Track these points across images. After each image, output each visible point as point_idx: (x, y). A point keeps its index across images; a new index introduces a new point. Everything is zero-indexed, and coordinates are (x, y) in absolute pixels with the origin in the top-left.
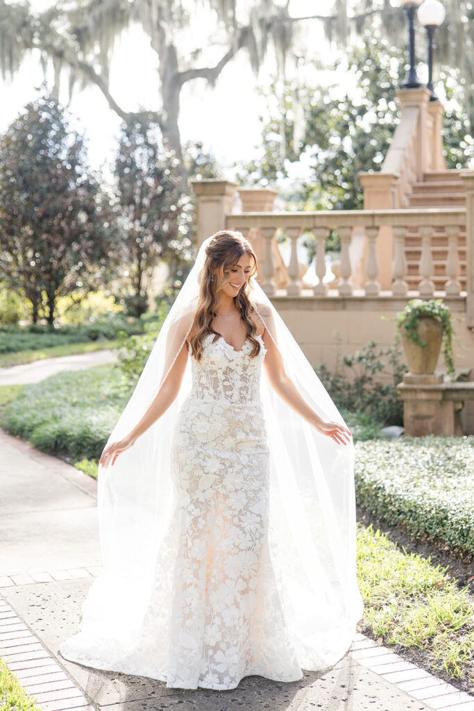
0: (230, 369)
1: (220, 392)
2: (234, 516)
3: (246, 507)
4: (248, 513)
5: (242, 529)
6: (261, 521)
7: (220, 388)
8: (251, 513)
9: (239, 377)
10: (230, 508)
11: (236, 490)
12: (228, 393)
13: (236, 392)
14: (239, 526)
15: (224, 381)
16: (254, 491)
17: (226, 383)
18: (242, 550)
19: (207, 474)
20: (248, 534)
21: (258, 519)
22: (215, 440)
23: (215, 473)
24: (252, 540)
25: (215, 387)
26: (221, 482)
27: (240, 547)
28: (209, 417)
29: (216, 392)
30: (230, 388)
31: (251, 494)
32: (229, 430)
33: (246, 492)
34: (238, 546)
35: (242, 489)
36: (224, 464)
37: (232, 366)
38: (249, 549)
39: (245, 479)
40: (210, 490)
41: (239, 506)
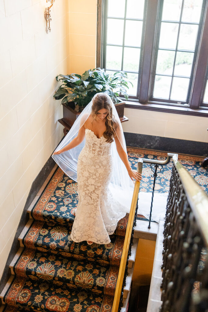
0: (95, 144)
1: (91, 151)
2: (89, 193)
3: (94, 191)
4: (94, 193)
5: (91, 198)
6: (98, 196)
7: (91, 149)
8: (95, 193)
9: (98, 147)
10: (88, 190)
11: (92, 185)
12: (94, 152)
13: (96, 152)
14: (90, 197)
15: (93, 147)
16: (98, 186)
17: (93, 148)
18: (90, 204)
19: (83, 176)
20: (93, 200)
21: (97, 196)
22: (89, 166)
23: (86, 177)
24: (94, 202)
25: (90, 148)
26: (87, 180)
27: (89, 203)
28: (87, 158)
29: (90, 150)
30: (95, 150)
31: (96, 187)
32: (93, 164)
33: (95, 186)
34: (88, 203)
35: (94, 185)
36: (90, 174)
37: (96, 143)
38: (92, 204)
39: (96, 182)
40: (83, 182)
41: (92, 190)
